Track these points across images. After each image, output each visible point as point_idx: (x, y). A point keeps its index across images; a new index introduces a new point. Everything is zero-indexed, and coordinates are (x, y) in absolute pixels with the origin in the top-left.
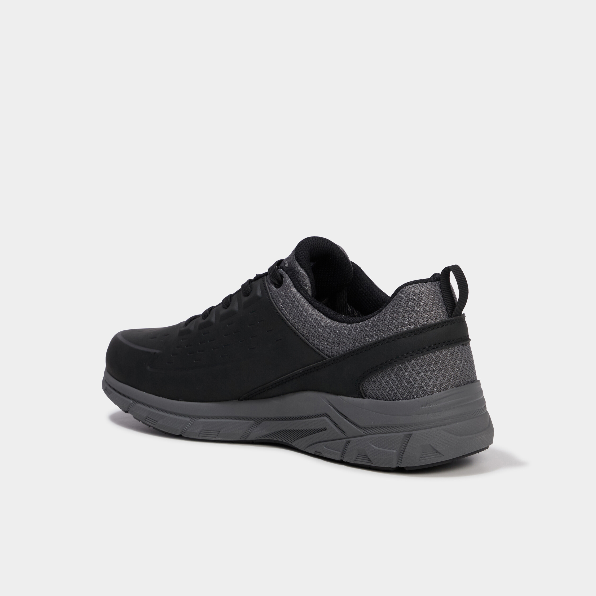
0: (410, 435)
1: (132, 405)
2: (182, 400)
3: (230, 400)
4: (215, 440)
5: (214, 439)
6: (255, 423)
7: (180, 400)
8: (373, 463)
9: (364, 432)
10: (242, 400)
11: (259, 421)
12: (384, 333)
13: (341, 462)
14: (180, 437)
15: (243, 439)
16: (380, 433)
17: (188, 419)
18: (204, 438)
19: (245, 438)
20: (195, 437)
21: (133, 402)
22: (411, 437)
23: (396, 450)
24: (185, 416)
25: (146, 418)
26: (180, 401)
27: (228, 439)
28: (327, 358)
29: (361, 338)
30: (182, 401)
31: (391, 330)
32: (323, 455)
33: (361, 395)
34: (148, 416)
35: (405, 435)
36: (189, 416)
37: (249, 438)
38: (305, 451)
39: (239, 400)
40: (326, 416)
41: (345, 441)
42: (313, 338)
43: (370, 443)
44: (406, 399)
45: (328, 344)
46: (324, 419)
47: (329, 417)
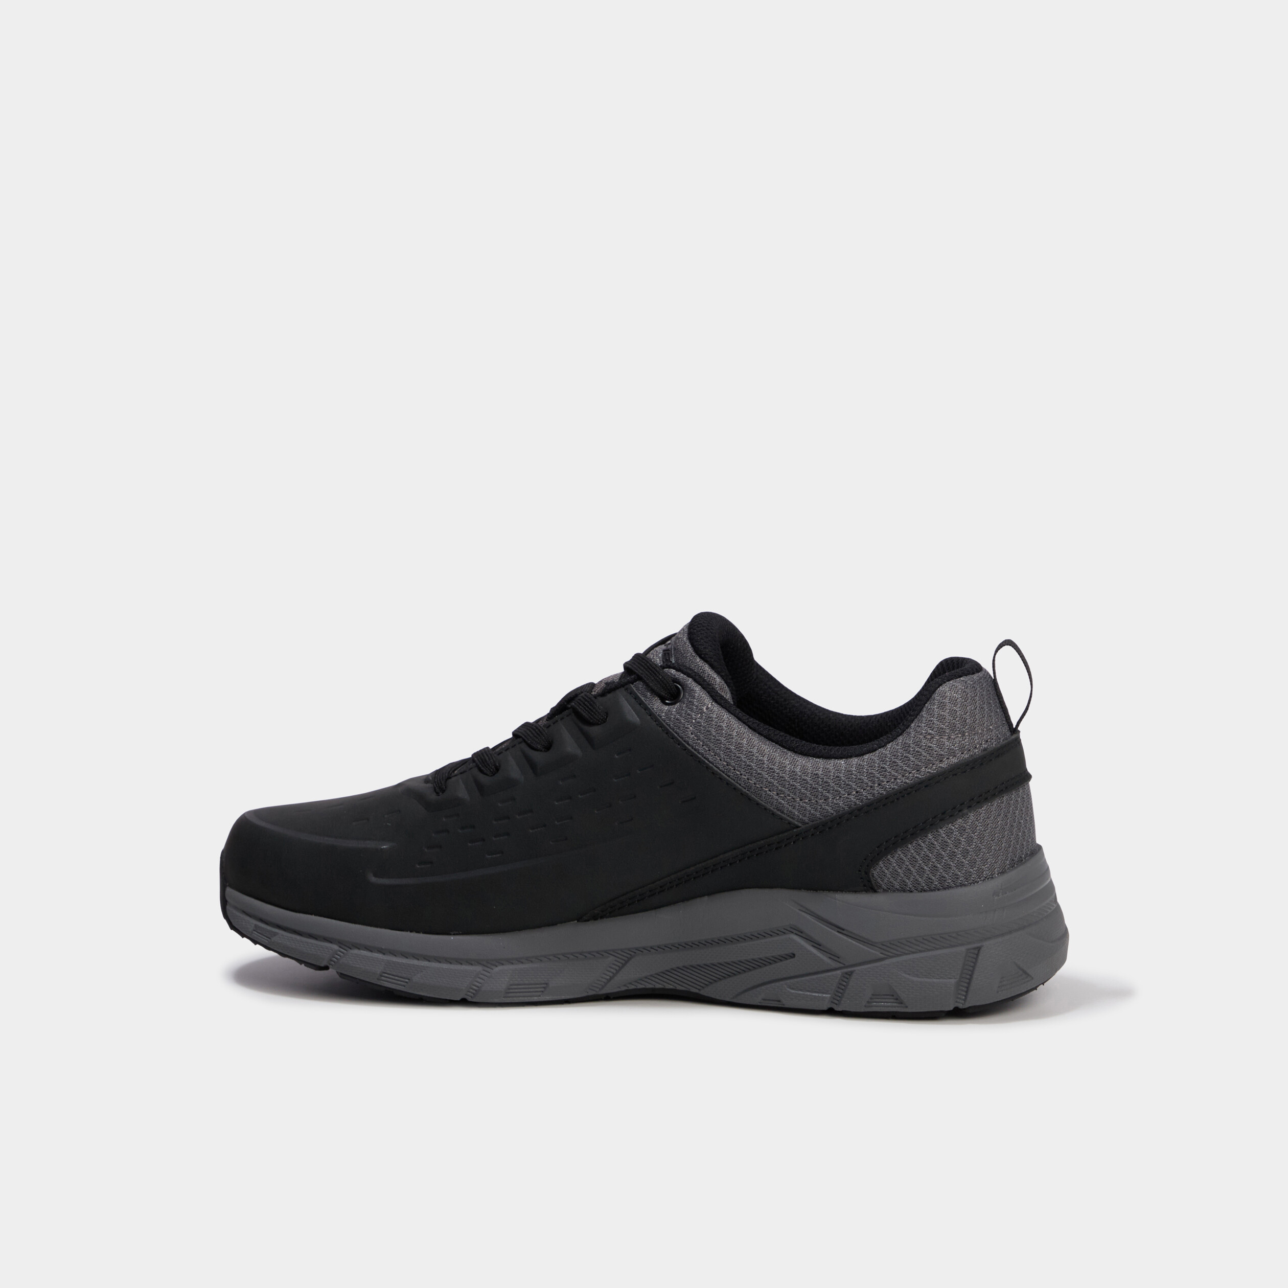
0: (979, 949)
1: (339, 953)
2: (457, 932)
3: (561, 922)
4: (538, 1000)
5: (535, 999)
6: (616, 961)
7: (452, 933)
8: (907, 1007)
9: (881, 953)
10: (588, 920)
11: (628, 956)
12: (918, 771)
13: (831, 1012)
14: (464, 1002)
15: (591, 993)
16: (918, 951)
17: (478, 968)
18: (516, 1000)
19: (596, 992)
20: (496, 1001)
21: (340, 947)
22: (981, 951)
23: (955, 978)
24: (469, 962)
25: (382, 976)
26: (454, 934)
27: (563, 997)
28: (800, 825)
29: (874, 783)
30: (457, 934)
31: (931, 763)
32: (784, 1005)
33: (870, 887)
34: (385, 971)
35: (968, 950)
36: (478, 962)
37: (607, 990)
38: (735, 1001)
39: (578, 921)
40: (793, 933)
41: (840, 973)
42: (770, 791)
43: (899, 972)
44: (962, 885)
45: (801, 800)
46: (790, 938)
47: (800, 933)
